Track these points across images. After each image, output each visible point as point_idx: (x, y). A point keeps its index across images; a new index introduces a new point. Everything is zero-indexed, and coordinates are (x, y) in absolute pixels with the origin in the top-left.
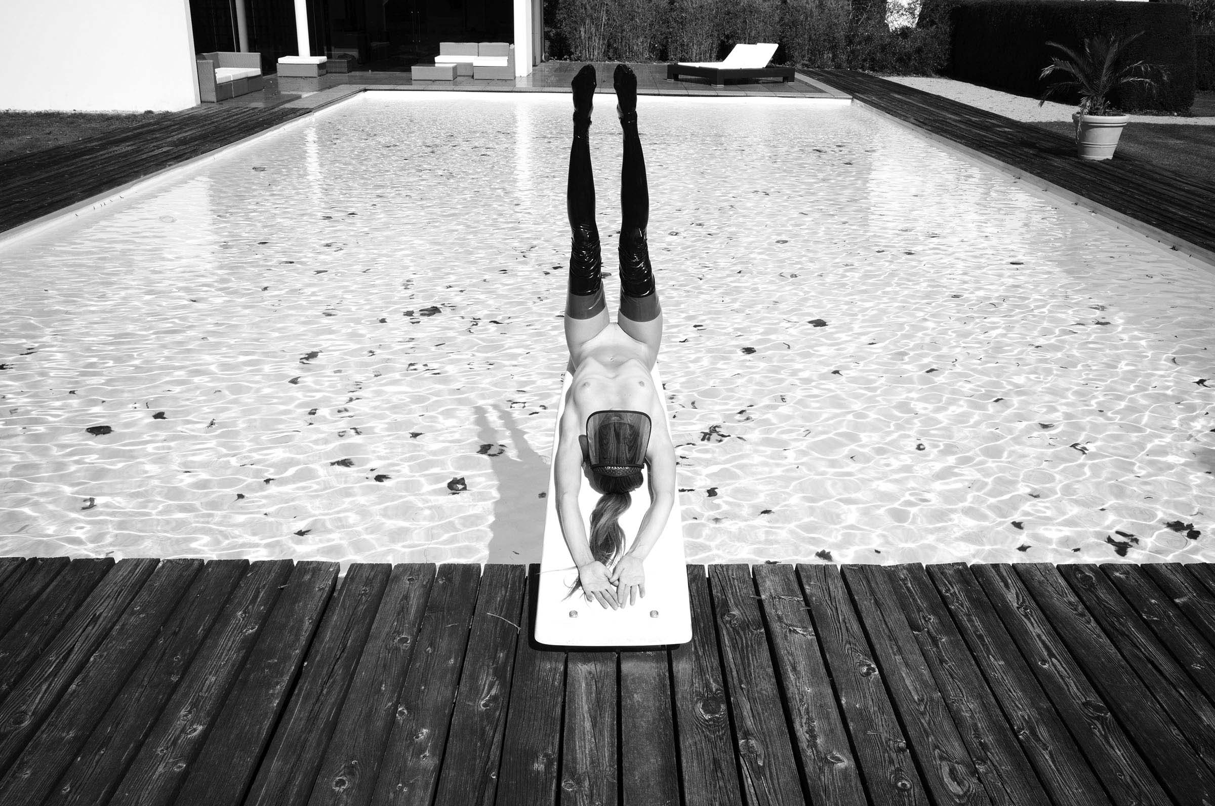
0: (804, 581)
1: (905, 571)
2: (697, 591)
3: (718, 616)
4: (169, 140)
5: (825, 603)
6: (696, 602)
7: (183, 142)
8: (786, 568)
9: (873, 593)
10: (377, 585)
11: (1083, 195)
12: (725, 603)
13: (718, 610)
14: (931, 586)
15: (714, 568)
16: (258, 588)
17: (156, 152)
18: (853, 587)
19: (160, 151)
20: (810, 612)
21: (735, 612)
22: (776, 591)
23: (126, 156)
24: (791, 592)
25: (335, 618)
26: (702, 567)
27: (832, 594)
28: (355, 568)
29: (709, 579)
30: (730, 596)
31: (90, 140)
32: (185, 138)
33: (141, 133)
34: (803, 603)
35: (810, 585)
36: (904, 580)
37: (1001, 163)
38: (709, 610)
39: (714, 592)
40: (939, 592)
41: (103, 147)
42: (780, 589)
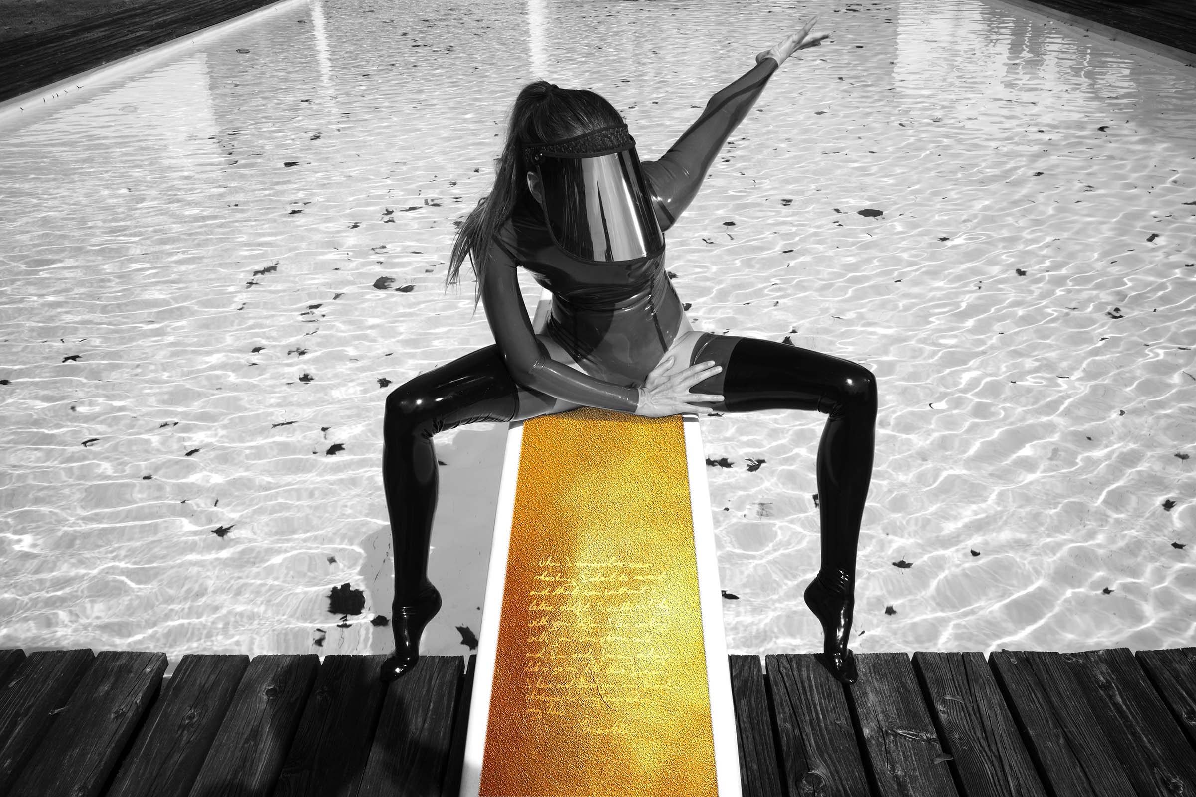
0: (934, 691)
1: (1104, 667)
2: (751, 711)
3: (791, 782)
5: (977, 747)
6: (749, 745)
8: (896, 658)
9: (1058, 721)
10: (213, 703)
12: (800, 746)
13: (789, 765)
14: (1159, 704)
15: (776, 660)
16: (17, 715)
18: (1021, 705)
20: (952, 766)
21: (820, 771)
22: (886, 716)
24: (913, 722)
25: (127, 782)
26: (756, 658)
27: (987, 723)
28: (191, 662)
29: (767, 678)
30: (808, 730)
34: (938, 746)
35: (944, 702)
36: (1107, 687)
38: (772, 765)
39: (780, 718)
40: (1177, 717)
42: (893, 713)
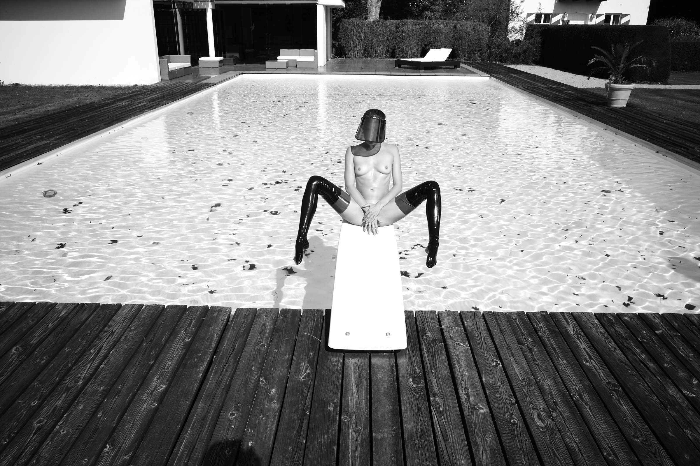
0: (464, 319)
1: (516, 315)
2: (410, 323)
3: (420, 336)
4: (146, 99)
5: (474, 331)
6: (409, 329)
7: (153, 100)
8: (454, 313)
9: (499, 326)
10: (250, 318)
11: (610, 125)
12: (424, 330)
13: (420, 333)
14: (529, 323)
15: (418, 312)
16: (191, 319)
17: (140, 105)
18: (489, 323)
19: (141, 104)
20: (467, 335)
21: (429, 334)
22: (449, 324)
23: (125, 107)
24: (457, 325)
25: (229, 334)
26: (412, 312)
27: (478, 326)
28: (239, 310)
29: (416, 318)
30: (426, 326)
31: (107, 99)
32: (153, 98)
33: (132, 96)
34: (463, 330)
35: (467, 321)
36: (515, 320)
37: (567, 109)
38: (415, 333)
39: (418, 324)
40: (533, 326)
41: (114, 103)
42: (451, 323)
